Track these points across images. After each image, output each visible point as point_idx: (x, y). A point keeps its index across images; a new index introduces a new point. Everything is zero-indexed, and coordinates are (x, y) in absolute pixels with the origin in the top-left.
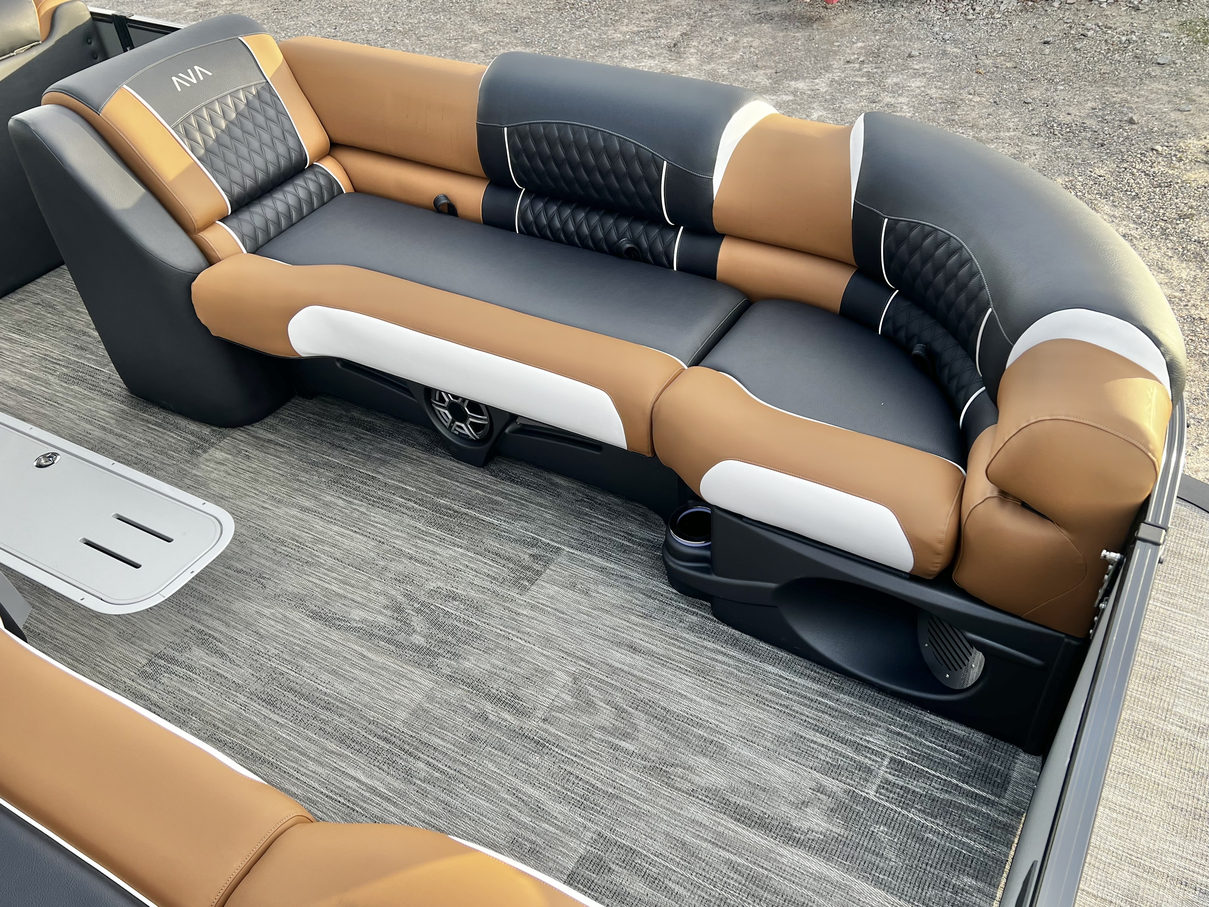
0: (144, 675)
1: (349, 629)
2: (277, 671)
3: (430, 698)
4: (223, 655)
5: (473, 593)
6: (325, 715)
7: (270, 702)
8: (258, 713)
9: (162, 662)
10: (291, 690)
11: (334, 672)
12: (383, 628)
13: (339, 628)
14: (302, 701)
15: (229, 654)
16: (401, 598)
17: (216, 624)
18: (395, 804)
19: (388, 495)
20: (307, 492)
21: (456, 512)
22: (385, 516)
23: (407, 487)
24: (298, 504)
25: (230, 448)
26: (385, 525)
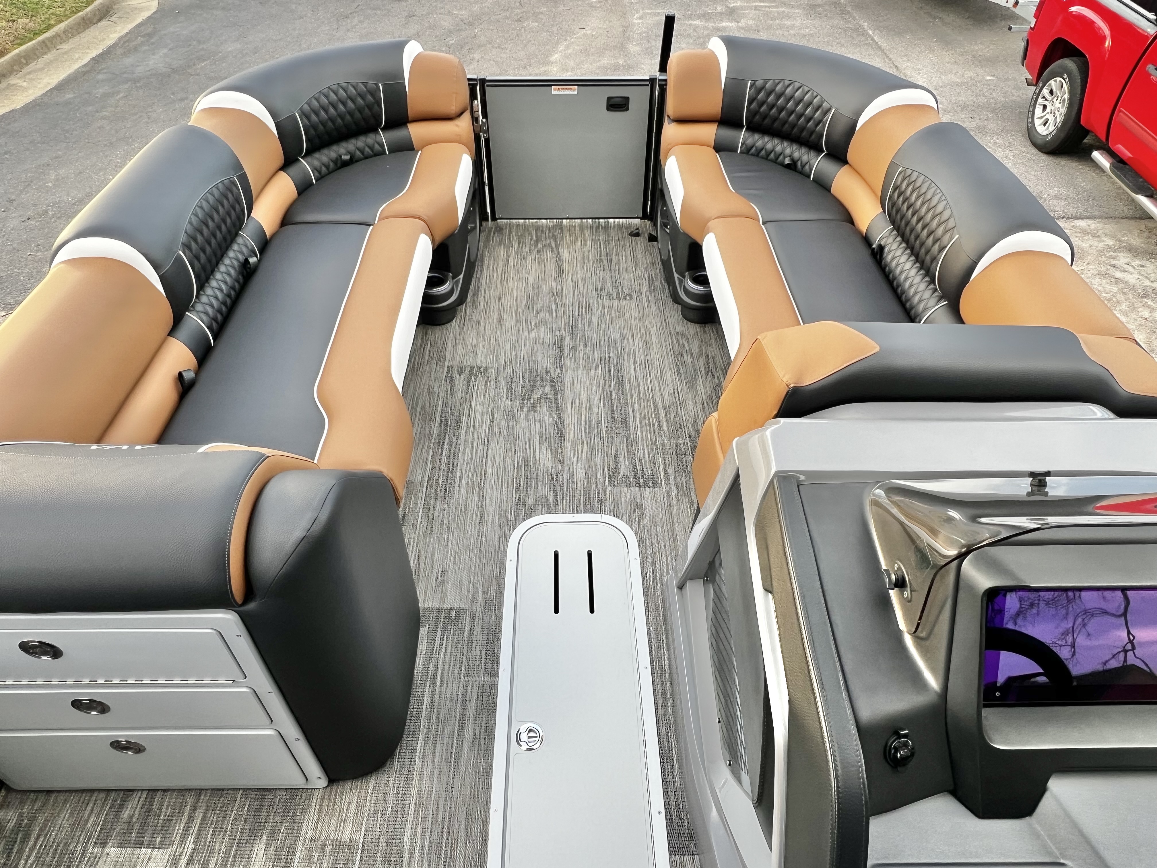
0: (655, 484)
1: (560, 418)
2: (607, 429)
3: (577, 368)
4: (616, 458)
5: (503, 383)
6: (615, 397)
7: (625, 421)
8: (635, 420)
9: (641, 481)
10: (613, 417)
11: (590, 408)
12: (550, 407)
13: (562, 422)
14: (615, 409)
15: (614, 455)
16: (525, 409)
17: (600, 476)
18: (634, 354)
19: (443, 462)
20: (463, 508)
21: (441, 421)
22: (464, 453)
23: (430, 457)
24: (478, 505)
25: (438, 595)
26: (472, 447)
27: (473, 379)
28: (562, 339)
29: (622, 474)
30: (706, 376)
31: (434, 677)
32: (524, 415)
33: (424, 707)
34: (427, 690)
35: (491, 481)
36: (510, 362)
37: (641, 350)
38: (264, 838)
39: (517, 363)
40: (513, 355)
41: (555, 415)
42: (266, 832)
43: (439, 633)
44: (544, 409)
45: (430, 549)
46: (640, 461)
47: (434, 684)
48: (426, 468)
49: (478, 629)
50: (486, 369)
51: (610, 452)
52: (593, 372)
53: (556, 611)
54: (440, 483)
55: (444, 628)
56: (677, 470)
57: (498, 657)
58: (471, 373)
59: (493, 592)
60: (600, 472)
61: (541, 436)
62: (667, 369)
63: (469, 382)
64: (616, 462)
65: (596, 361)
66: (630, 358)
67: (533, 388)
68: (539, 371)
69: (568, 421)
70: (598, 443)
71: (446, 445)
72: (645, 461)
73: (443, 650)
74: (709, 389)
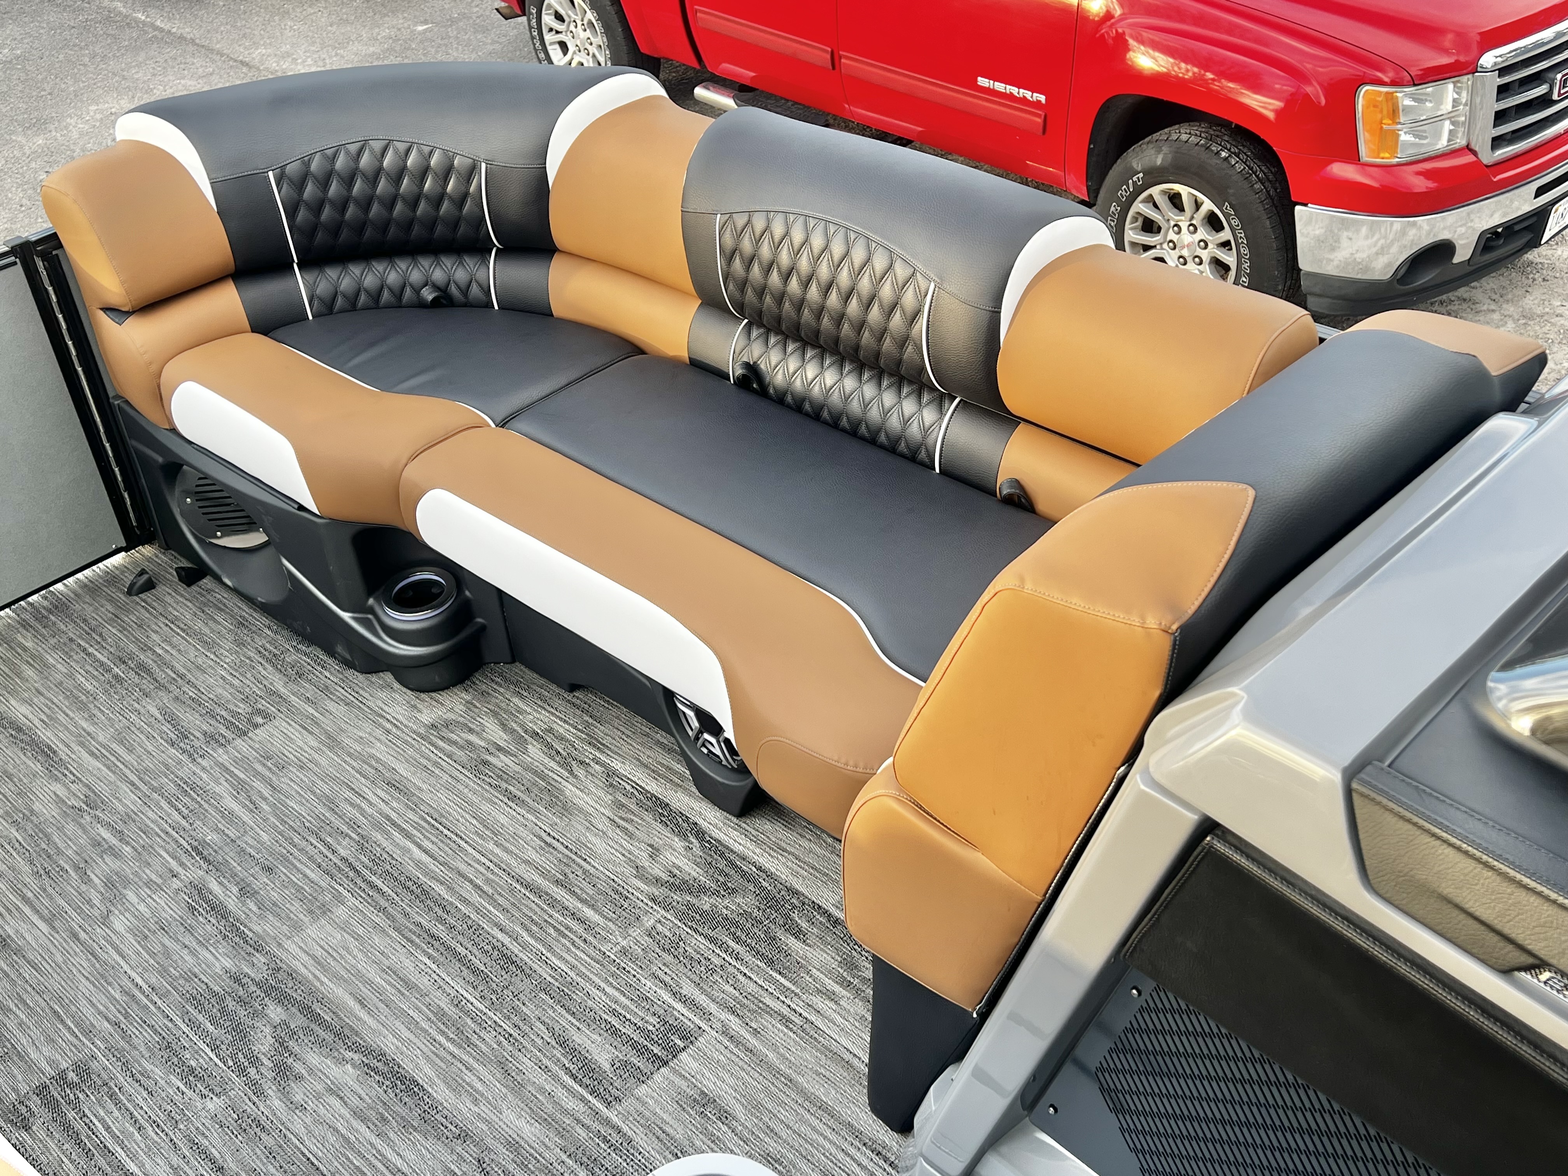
0: (686, 1036)
1: (367, 1051)
2: (488, 1003)
3: (297, 927)
4: (563, 1043)
5: (158, 1072)
6: (440, 931)
7: (508, 961)
8: (524, 946)
9: (656, 1050)
10: (475, 971)
11: (410, 986)
12: (320, 1044)
13: (381, 1056)
14: (463, 952)
15: (554, 1043)
16: (271, 1090)
17: (571, 1104)
27: (71, 1114)
28: (200, 890)
29: (606, 1066)
30: (571, 772)
32: (277, 1103)
36: (126, 1016)
37: (395, 804)
39: (146, 1007)
40: (118, 996)
41: (349, 1055)
44: (314, 1058)
46: (614, 1012)
50: (83, 1070)
51: (539, 1042)
52: (341, 912)
56: (697, 980)
58: (52, 1105)
60: (560, 1093)
61: (364, 1120)
62: (486, 807)
63: (67, 1127)
64: (573, 1052)
65: (322, 884)
66: (387, 833)
67: (240, 1033)
68: (216, 989)
69: (389, 1044)
70: (499, 1044)
72: (625, 1007)
74: (601, 794)
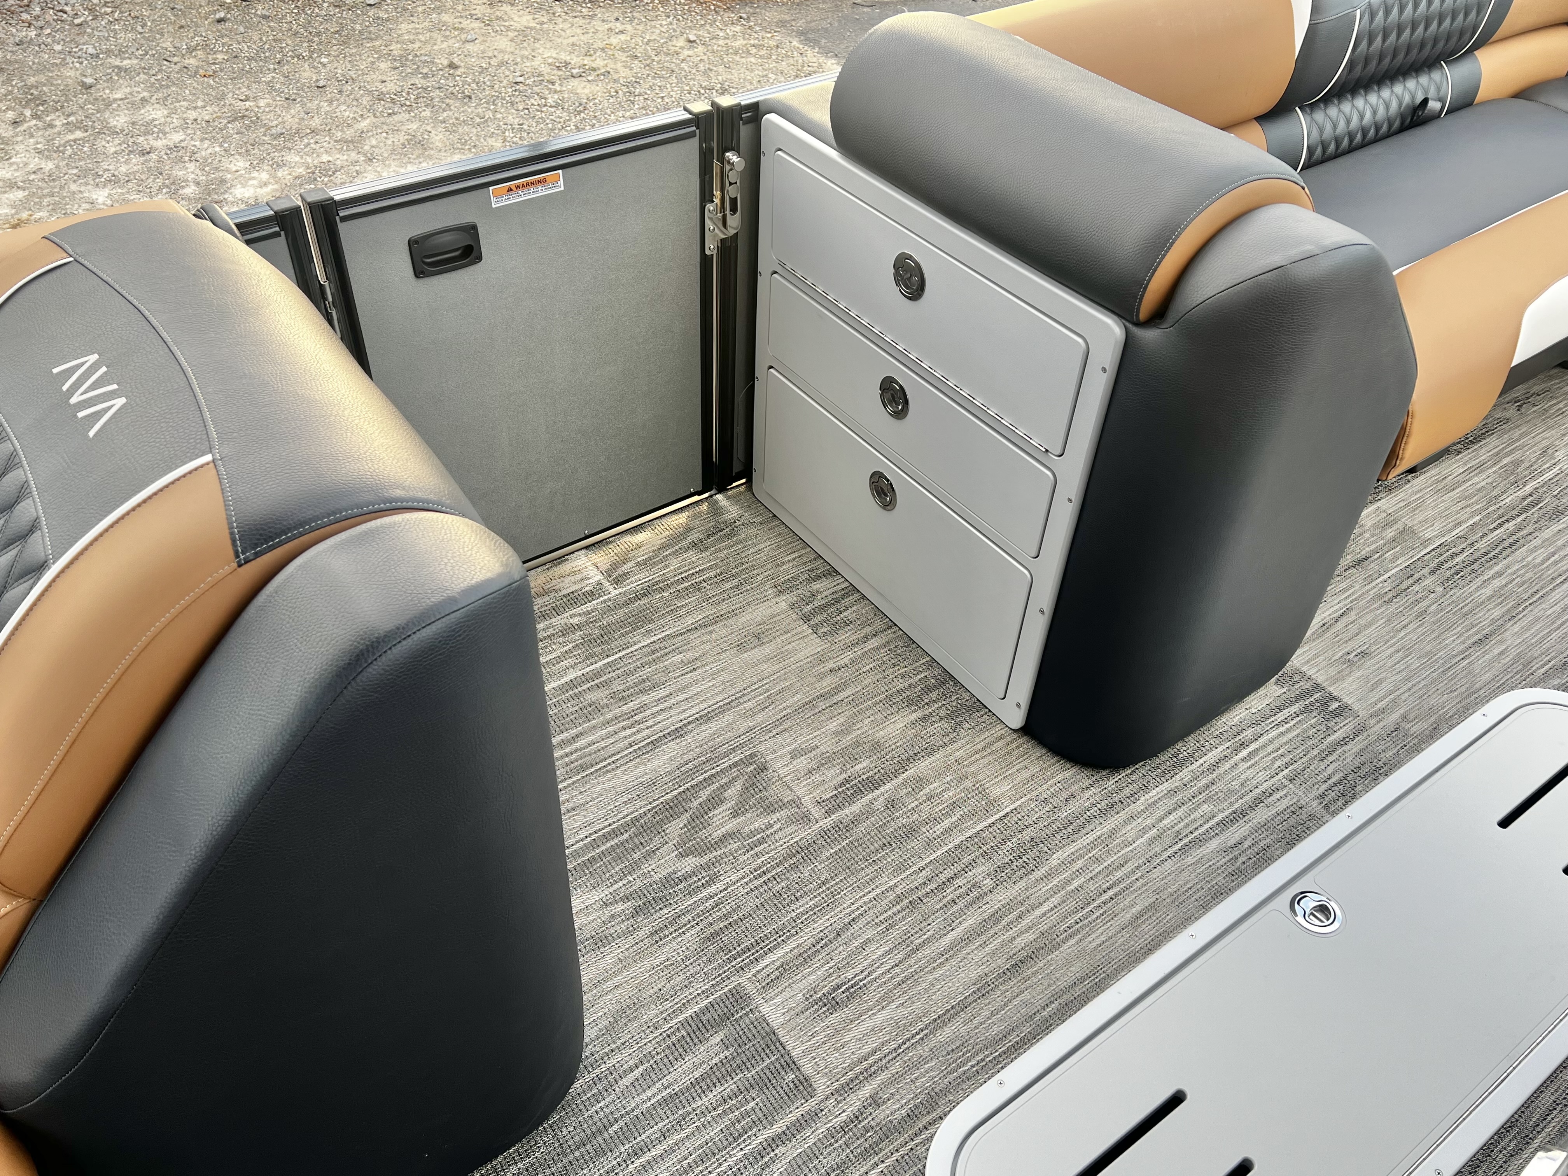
19: (1485, 539)
20: (1466, 609)
21: (1531, 495)
22: (1532, 551)
23: (1471, 522)
24: (1493, 622)
25: (1333, 671)
26: (1553, 554)
31: (1243, 745)
33: (1201, 761)
34: (1220, 749)
35: (1546, 610)
38: (915, 715)
42: (920, 713)
43: (1294, 709)
45: (1369, 617)
47: (1236, 751)
48: (1450, 531)
49: (1354, 747)
53: (1505, 823)
54: (1458, 559)
55: (1306, 710)
57: (1354, 797)
59: (1417, 728)
71: (1511, 525)
73: (1282, 729)
